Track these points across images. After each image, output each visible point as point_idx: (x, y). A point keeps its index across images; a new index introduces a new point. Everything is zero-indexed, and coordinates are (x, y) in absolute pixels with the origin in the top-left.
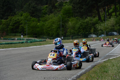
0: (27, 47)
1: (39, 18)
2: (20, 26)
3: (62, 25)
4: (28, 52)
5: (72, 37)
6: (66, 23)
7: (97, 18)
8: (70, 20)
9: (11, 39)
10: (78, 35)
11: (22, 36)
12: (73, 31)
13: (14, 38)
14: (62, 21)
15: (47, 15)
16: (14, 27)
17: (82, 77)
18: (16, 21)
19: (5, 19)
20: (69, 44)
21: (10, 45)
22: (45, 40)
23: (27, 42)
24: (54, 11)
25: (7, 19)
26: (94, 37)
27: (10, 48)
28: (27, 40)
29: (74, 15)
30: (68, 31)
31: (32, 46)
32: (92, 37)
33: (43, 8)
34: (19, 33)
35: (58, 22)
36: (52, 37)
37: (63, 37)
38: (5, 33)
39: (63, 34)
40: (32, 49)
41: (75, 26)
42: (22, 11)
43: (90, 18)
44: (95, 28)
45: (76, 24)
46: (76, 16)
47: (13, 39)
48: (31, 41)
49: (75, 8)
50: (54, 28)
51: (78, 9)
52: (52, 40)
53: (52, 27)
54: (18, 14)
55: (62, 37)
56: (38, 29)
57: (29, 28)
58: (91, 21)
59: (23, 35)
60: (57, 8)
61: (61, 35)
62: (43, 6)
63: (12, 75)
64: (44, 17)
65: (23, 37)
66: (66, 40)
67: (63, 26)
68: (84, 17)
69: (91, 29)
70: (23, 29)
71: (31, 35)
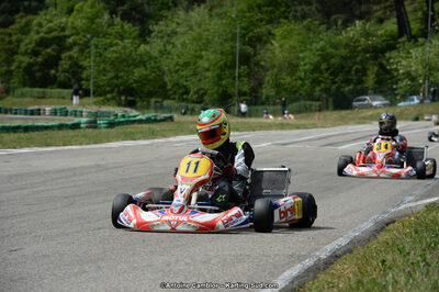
0: (95, 143)
1: (143, 23)
2: (63, 56)
4: (103, 163)
5: (284, 105)
6: (258, 46)
7: (391, 26)
8: (278, 32)
9: (26, 113)
10: (311, 97)
11: (75, 101)
13: (36, 107)
14: (242, 36)
15: (181, 13)
16: (40, 59)
20: (273, 132)
21: (22, 135)
22: (171, 118)
23: (95, 122)
26: (376, 107)
27: (22, 147)
28: (92, 115)
29: (292, 13)
30: (266, 80)
31: (117, 140)
32: (370, 106)
35: (226, 40)
40: (117, 150)
41: (298, 58)
44: (382, 66)
45: (302, 51)
46: (304, 17)
47: (32, 113)
48: (112, 118)
50: (206, 65)
53: (200, 62)
54: (55, 5)
56: (138, 73)
57: (102, 66)
58: (367, 38)
61: (236, 98)
67: (245, 59)
69: (364, 71)
70: (76, 70)
71: (109, 96)
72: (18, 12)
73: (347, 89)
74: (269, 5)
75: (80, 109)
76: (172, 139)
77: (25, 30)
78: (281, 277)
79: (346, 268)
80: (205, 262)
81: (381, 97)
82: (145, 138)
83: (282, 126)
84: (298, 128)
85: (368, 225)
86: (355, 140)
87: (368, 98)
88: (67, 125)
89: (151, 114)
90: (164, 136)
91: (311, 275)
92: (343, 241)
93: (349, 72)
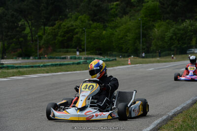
1: (104, 23)
2: (74, 36)
3: (142, 34)
5: (160, 53)
6: (149, 31)
8: (157, 25)
9: (61, 58)
10: (170, 50)
11: (78, 53)
12: (161, 43)
13: (64, 56)
14: (143, 27)
15: (118, 18)
16: (66, 38)
17: (176, 119)
18: (68, 28)
19: (50, 26)
20: (155, 64)
21: (59, 67)
22: (115, 59)
23: (86, 61)
24: (130, 11)
25: (53, 25)
26: (196, 53)
27: (58, 72)
28: (85, 59)
29: (162, 17)
32: (194, 53)
33: (112, 7)
34: (73, 48)
35: (137, 29)
36: (126, 54)
37: (145, 53)
38: (51, 48)
39: (144, 49)
41: (164, 35)
42: (78, 12)
43: (190, 21)
45: (166, 32)
46: (167, 19)
47: (63, 58)
49: (164, 4)
50: (129, 38)
51: (170, 7)
52: (126, 59)
53: (126, 37)
54: (71, 17)
55: (142, 53)
56: (104, 41)
57: (89, 39)
58: (191, 26)
59: (80, 52)
60: (134, 6)
61: (141, 51)
62: (112, 3)
64: (113, 20)
65: (80, 54)
66: (149, 58)
67: (144, 36)
68: (180, 21)
69: (191, 39)
70: (79, 41)
71: (92, 51)
72: (57, 20)
73: (184, 46)
75: (81, 56)
76: (115, 68)
77: (59, 27)
78: (153, 123)
79: (179, 120)
83: (159, 62)
84: (165, 62)
85: (189, 101)
87: (193, 50)
88: (75, 63)
89: (107, 58)
90: (112, 67)
91: (165, 122)
92: (179, 108)
93: (185, 39)
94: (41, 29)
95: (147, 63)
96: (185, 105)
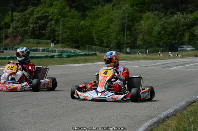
0: (61, 64)
1: (84, 11)
2: (48, 25)
3: (127, 26)
4: (64, 73)
6: (135, 22)
7: (196, 14)
8: (145, 16)
10: (158, 46)
11: (52, 45)
12: (149, 37)
13: (35, 48)
14: (128, 17)
17: (169, 121)
19: (19, 12)
20: (141, 61)
22: (95, 54)
23: (61, 55)
26: (188, 51)
28: (60, 52)
29: (151, 8)
31: (71, 63)
32: (186, 50)
34: (46, 39)
36: (108, 49)
38: (20, 38)
39: (129, 43)
40: (71, 68)
44: (191, 33)
45: (155, 26)
46: (156, 10)
47: (34, 50)
48: (69, 53)
50: (111, 30)
53: (109, 29)
56: (82, 33)
63: (37, 114)
65: (55, 47)
66: (134, 54)
67: (130, 28)
69: (183, 35)
70: (54, 31)
71: (67, 44)
72: (28, 5)
73: (174, 42)
74: (140, 4)
75: (54, 49)
76: (95, 63)
77: (32, 14)
78: (143, 125)
79: (172, 122)
80: (108, 118)
81: (190, 46)
82: (83, 62)
83: (145, 59)
84: (153, 59)
85: (183, 103)
86: (178, 65)
87: (185, 46)
88: (49, 56)
89: (86, 52)
90: (92, 62)
91: (157, 125)
92: (171, 110)
93: (176, 35)
94: (9, 15)
95: (132, 59)
96: (178, 107)
